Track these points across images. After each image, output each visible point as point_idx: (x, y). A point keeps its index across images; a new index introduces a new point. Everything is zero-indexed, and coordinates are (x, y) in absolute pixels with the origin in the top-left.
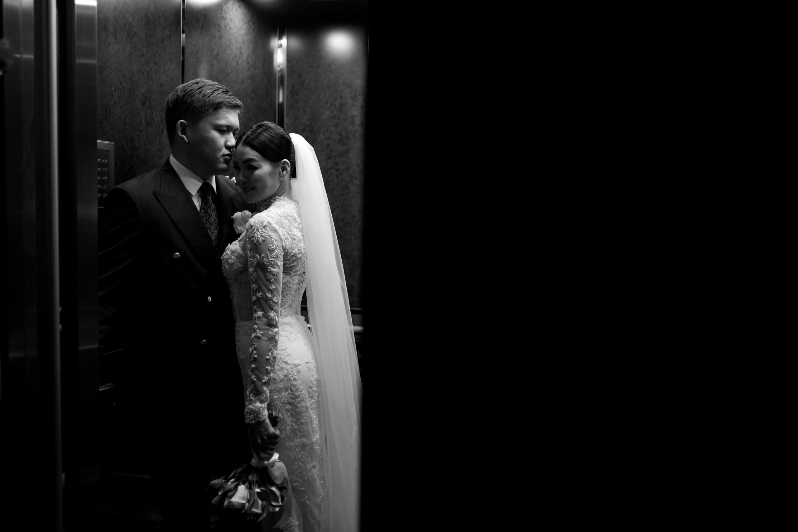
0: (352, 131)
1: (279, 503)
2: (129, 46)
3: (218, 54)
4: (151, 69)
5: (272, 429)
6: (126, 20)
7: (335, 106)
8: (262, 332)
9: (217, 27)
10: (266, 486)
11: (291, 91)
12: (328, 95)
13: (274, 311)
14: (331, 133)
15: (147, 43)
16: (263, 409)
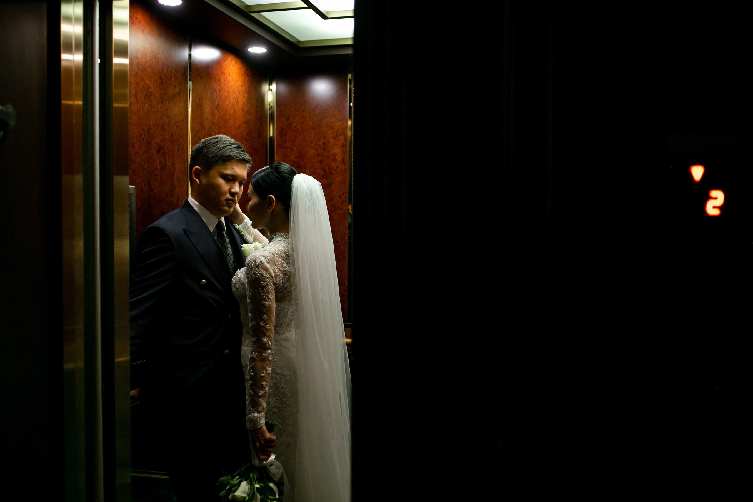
0: (334, 166)
1: (275, 496)
2: (147, 104)
3: (218, 105)
4: (164, 122)
5: (268, 435)
6: (144, 82)
7: (319, 145)
8: (257, 354)
9: (217, 81)
10: (264, 482)
11: (280, 133)
12: (312, 136)
13: (267, 336)
14: (316, 169)
15: (161, 101)
16: (260, 419)
